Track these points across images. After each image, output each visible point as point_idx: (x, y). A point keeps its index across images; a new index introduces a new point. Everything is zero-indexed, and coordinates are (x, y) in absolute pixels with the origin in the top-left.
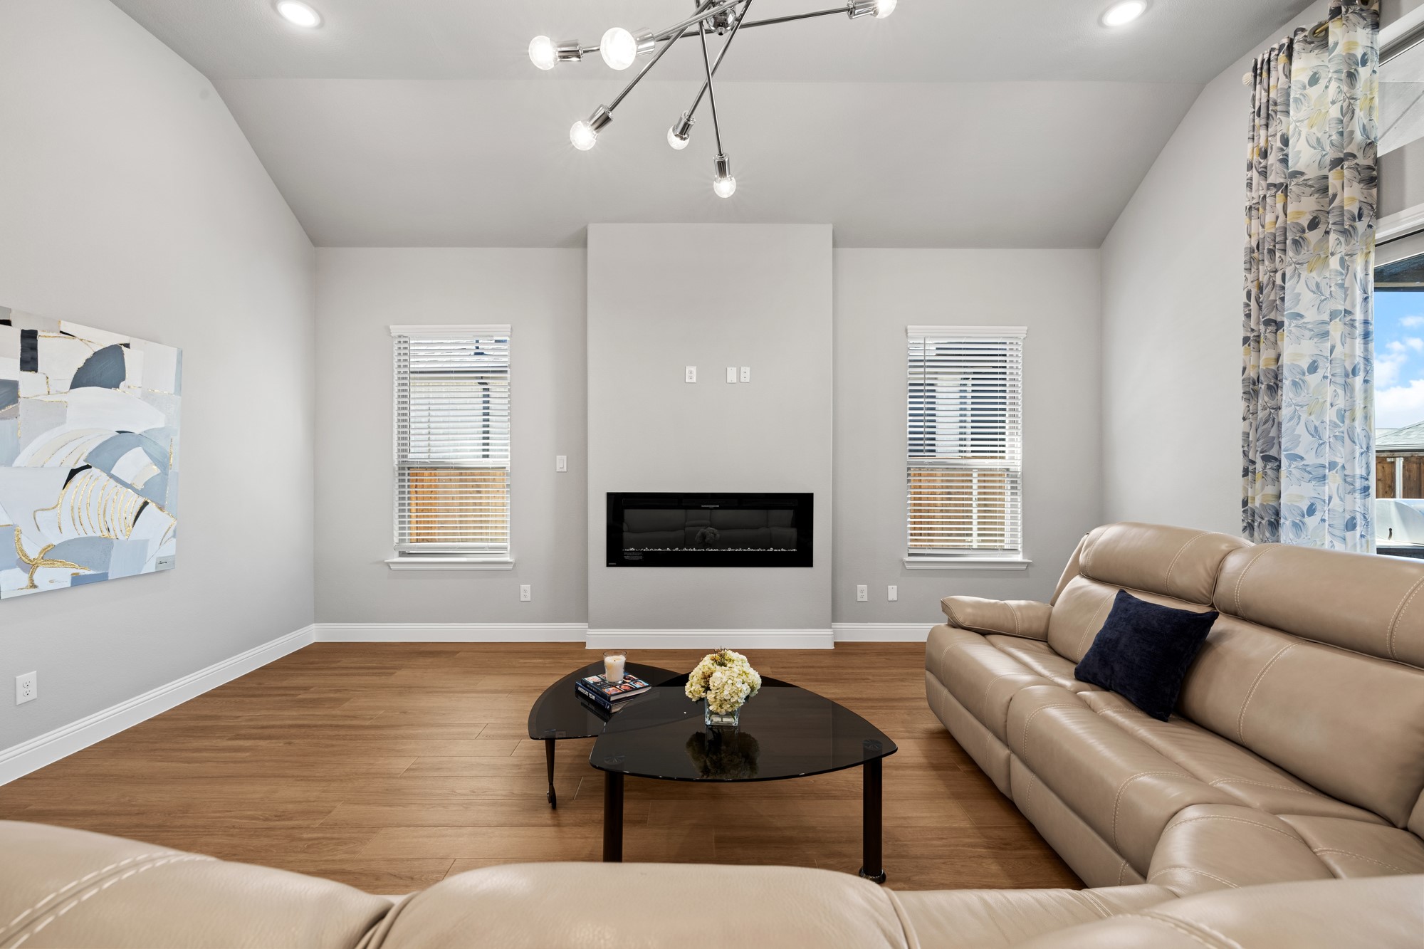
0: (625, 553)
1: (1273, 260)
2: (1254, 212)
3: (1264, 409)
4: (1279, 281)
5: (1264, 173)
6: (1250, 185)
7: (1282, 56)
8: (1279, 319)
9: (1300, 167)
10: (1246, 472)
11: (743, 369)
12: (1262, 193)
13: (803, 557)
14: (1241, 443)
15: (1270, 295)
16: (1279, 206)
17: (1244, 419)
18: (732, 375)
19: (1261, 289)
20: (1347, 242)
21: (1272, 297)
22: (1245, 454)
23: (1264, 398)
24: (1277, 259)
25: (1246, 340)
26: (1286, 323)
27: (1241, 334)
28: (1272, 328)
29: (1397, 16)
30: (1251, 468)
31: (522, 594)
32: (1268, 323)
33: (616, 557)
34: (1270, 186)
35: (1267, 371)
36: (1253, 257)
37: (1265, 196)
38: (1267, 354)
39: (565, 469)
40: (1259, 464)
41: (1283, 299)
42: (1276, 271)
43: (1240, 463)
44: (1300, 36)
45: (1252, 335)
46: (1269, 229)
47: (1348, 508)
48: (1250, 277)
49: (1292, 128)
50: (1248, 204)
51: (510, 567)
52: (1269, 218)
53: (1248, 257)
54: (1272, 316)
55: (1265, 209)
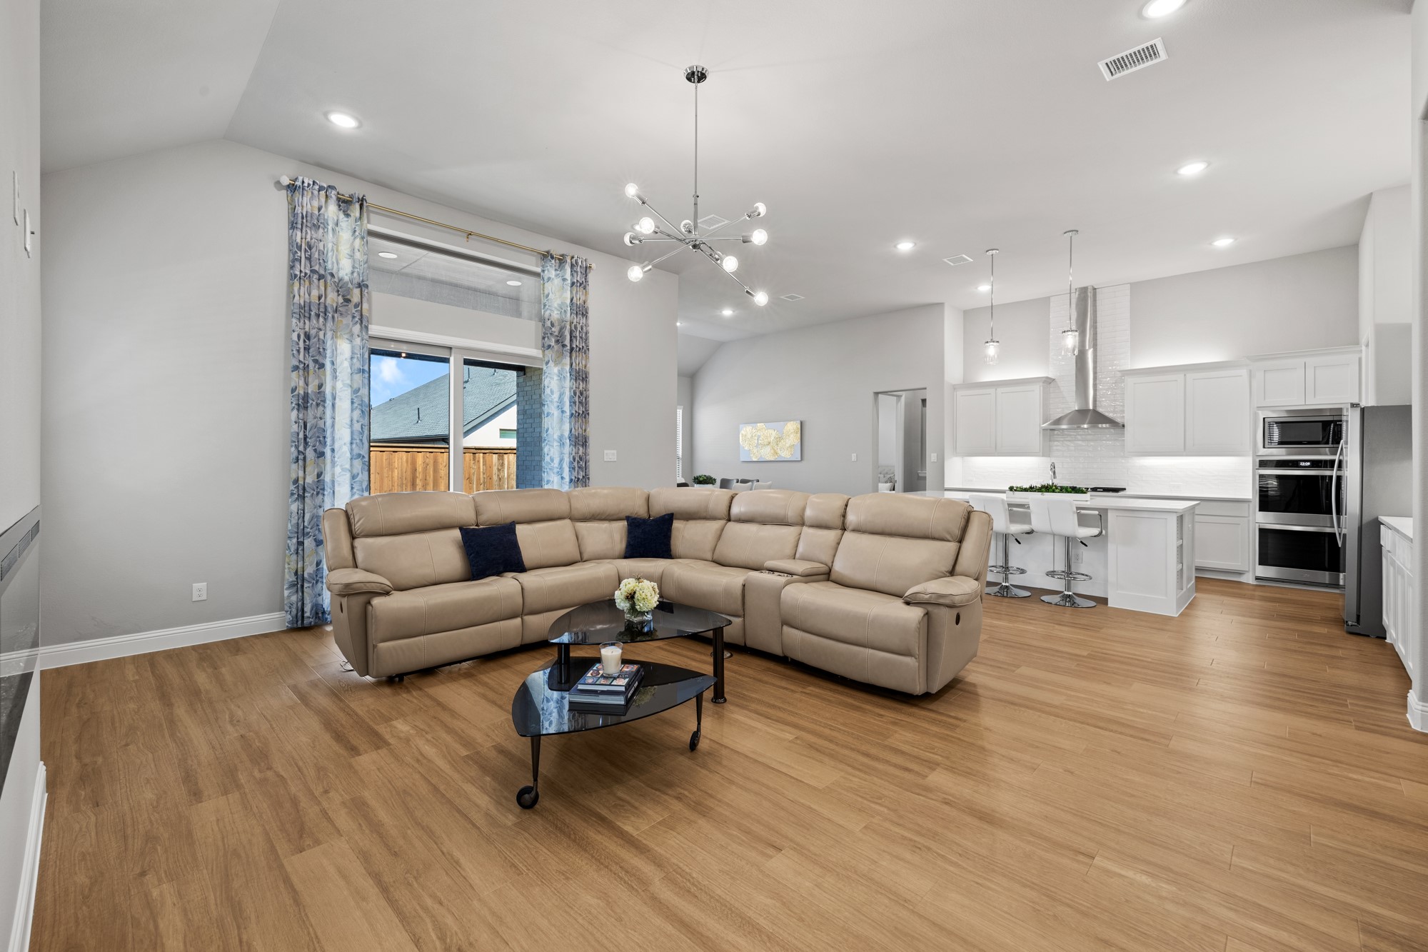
1: (318, 321)
3: (315, 418)
4: (321, 337)
5: (310, 260)
7: (323, 193)
8: (322, 360)
9: (334, 272)
10: (296, 460)
12: (309, 272)
15: (314, 343)
16: (322, 288)
21: (317, 345)
23: (311, 412)
24: (321, 323)
25: (295, 369)
26: (328, 364)
27: (292, 363)
28: (316, 365)
30: (300, 457)
32: (315, 360)
34: (313, 271)
35: (313, 392)
37: (310, 276)
38: (313, 382)
40: (311, 454)
41: (325, 348)
42: (319, 330)
44: (333, 192)
45: (300, 367)
46: (315, 300)
48: (300, 327)
49: (330, 244)
52: (315, 292)
54: (316, 357)
55: (311, 284)
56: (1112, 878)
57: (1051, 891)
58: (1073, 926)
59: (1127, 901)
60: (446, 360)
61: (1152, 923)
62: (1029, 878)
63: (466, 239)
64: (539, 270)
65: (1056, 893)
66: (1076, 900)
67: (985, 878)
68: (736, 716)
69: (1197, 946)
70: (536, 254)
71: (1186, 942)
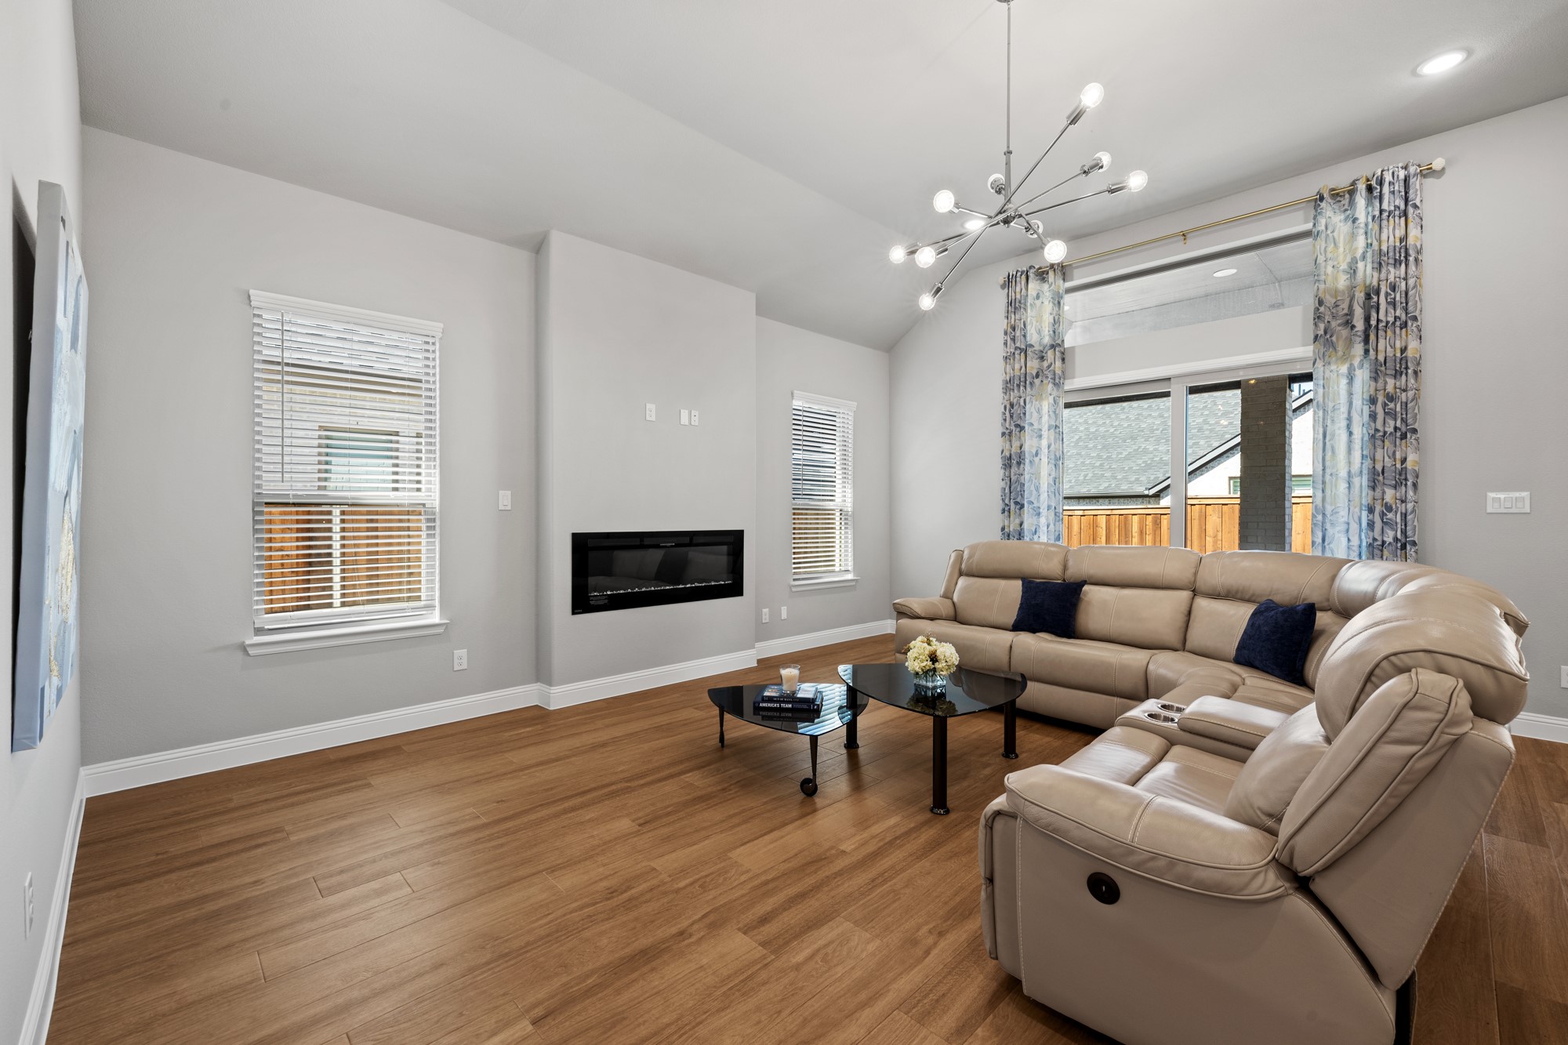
0: (591, 598)
1: (1019, 390)
2: (1008, 360)
3: (1015, 475)
4: (1022, 403)
5: (1013, 339)
6: (1006, 344)
7: (1024, 277)
8: (1022, 425)
9: (1032, 343)
10: (1003, 511)
11: (693, 413)
12: (1013, 350)
13: (735, 589)
14: (1000, 494)
15: (1017, 410)
16: (1023, 360)
17: (1003, 480)
18: (685, 420)
19: (1012, 405)
20: (1058, 390)
21: (1019, 412)
22: (1003, 500)
23: (1014, 469)
24: (1021, 391)
25: (1003, 434)
26: (1027, 428)
27: (1001, 430)
28: (1018, 429)
29: (1072, 280)
30: (1007, 509)
31: (456, 661)
32: (1017, 426)
33: (582, 603)
34: (1016, 348)
35: (1016, 453)
36: (1009, 385)
37: (1014, 353)
38: (1016, 444)
39: (509, 508)
40: (1013, 506)
41: (1025, 414)
42: (1020, 397)
43: (1000, 505)
44: (1032, 271)
45: (1007, 432)
46: (1017, 373)
47: (1057, 529)
48: (1006, 397)
49: (1029, 319)
50: (1005, 355)
51: (441, 630)
52: (1017, 366)
53: (1004, 386)
54: (1018, 422)
55: (1014, 360)
56: (496, 1022)
57: (510, 960)
58: (466, 955)
59: (461, 1014)
60: (1167, 394)
61: (426, 1016)
62: (536, 951)
63: (1182, 243)
64: (1309, 226)
65: (506, 962)
66: (490, 972)
67: (552, 921)
68: (893, 821)
69: (379, 1037)
70: (1303, 205)
71: (389, 1030)
